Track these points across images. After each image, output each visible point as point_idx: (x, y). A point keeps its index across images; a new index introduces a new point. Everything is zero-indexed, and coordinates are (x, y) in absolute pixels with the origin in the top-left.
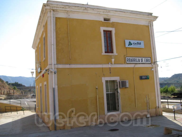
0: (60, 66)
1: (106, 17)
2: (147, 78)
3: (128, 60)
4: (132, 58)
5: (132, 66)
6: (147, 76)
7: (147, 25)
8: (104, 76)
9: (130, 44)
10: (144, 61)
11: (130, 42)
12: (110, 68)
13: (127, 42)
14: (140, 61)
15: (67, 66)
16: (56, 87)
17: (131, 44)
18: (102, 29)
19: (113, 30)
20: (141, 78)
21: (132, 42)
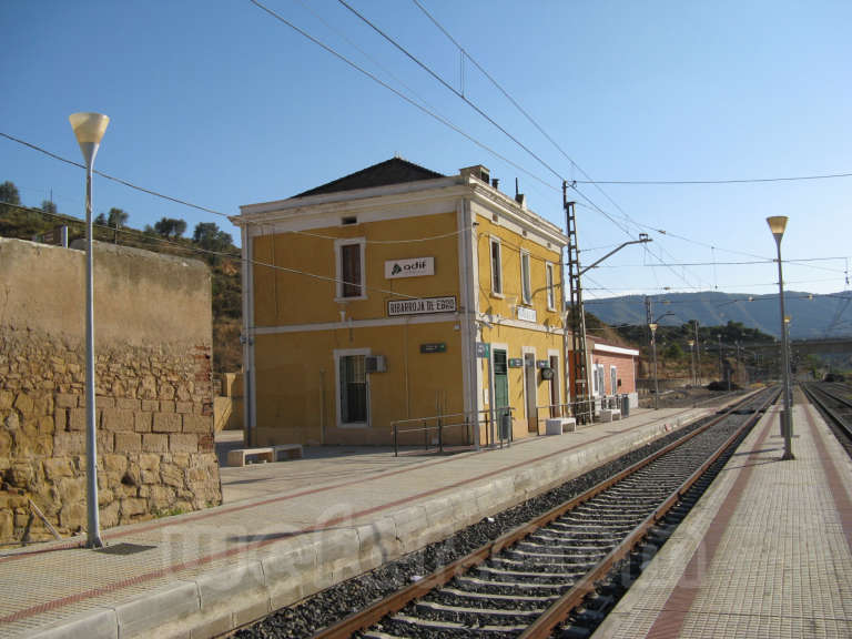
0: (260, 331)
1: (348, 215)
2: (439, 349)
3: (392, 309)
4: (404, 302)
5: (402, 321)
6: (439, 345)
7: (452, 210)
8: (338, 346)
9: (397, 269)
10: (435, 307)
11: (396, 266)
12: (351, 329)
13: (389, 266)
14: (426, 307)
15: (270, 330)
16: (253, 369)
17: (400, 270)
18: (339, 244)
19: (362, 241)
20: (423, 349)
21: (401, 263)
